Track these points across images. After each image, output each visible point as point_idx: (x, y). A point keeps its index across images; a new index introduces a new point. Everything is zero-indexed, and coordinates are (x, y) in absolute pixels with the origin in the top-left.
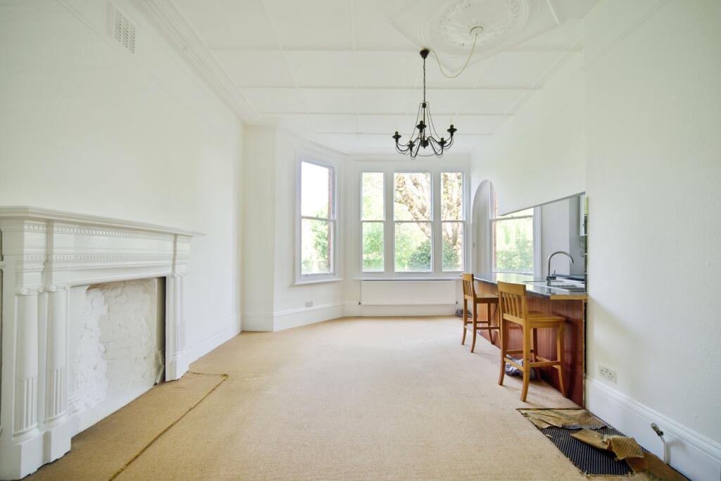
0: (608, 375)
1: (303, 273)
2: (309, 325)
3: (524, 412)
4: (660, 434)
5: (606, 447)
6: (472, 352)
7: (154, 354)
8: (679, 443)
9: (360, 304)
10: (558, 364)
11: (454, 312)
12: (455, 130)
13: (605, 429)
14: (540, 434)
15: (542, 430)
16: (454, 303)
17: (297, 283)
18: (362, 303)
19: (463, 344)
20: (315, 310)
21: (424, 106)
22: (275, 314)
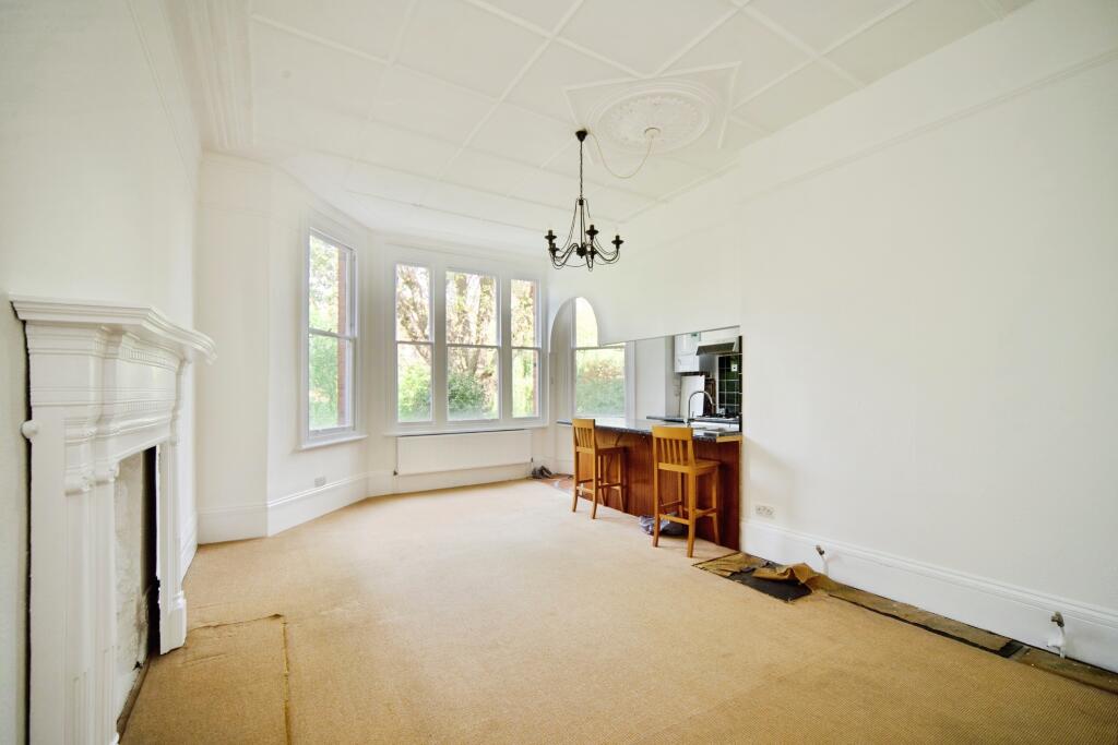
0: (766, 512)
1: (311, 428)
2: (322, 517)
3: (701, 566)
4: (822, 553)
5: (786, 577)
6: (594, 518)
7: (134, 605)
8: (836, 557)
9: (395, 473)
10: (713, 511)
11: (529, 474)
12: (622, 242)
13: (769, 565)
14: (727, 581)
15: (728, 577)
16: (529, 460)
17: (304, 447)
18: (400, 472)
19: (574, 510)
20: (328, 490)
21: (581, 203)
22: (270, 504)
